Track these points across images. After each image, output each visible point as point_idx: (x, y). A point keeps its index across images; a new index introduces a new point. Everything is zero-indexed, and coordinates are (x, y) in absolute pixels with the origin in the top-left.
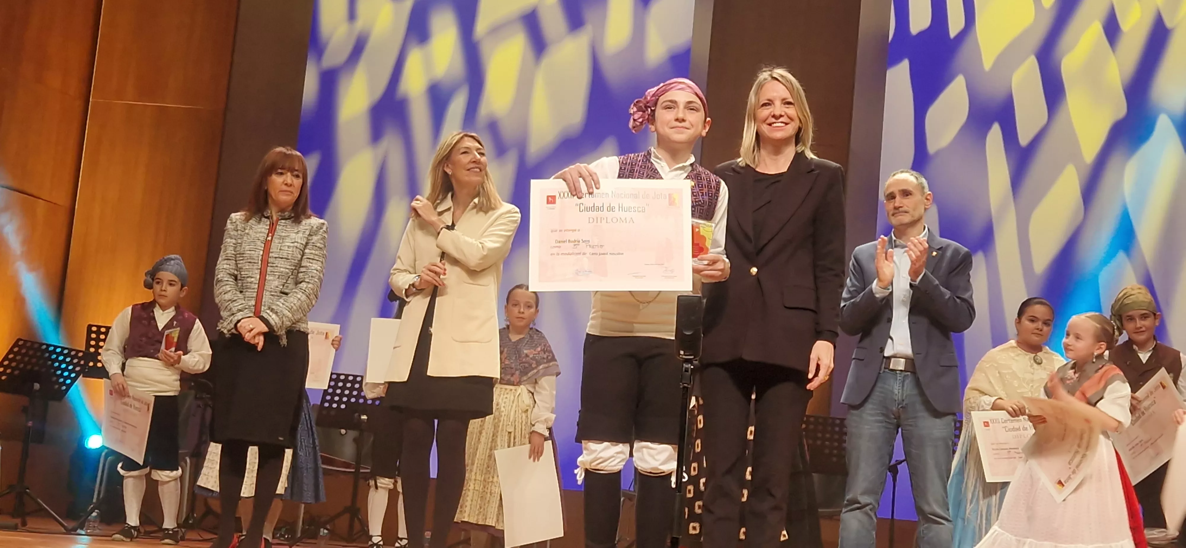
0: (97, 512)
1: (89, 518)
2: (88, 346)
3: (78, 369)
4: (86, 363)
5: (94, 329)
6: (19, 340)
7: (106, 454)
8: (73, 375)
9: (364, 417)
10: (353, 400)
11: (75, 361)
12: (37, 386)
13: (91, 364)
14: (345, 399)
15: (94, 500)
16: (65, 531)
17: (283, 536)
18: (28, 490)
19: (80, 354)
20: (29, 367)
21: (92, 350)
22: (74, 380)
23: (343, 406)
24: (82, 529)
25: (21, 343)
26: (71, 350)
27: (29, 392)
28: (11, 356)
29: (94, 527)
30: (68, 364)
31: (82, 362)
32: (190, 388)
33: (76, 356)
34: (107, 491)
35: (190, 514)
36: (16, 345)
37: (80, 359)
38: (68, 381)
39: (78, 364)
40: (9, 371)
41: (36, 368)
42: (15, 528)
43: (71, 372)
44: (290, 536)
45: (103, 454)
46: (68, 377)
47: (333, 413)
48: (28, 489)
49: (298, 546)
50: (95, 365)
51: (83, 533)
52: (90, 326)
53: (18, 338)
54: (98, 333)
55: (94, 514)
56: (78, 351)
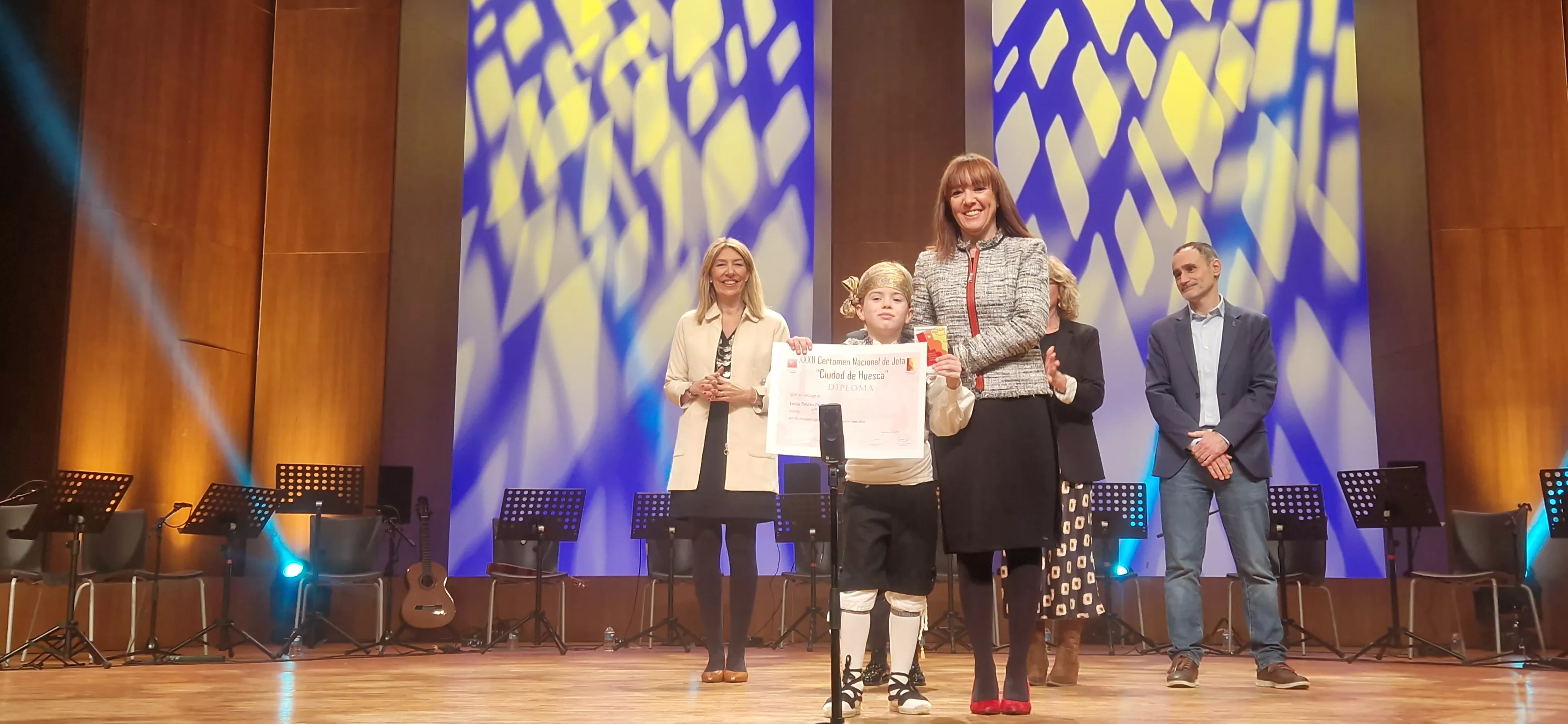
0: (300, 638)
1: (293, 643)
2: (279, 484)
3: (271, 506)
4: (279, 500)
5: (283, 468)
6: (212, 485)
7: (303, 582)
8: (266, 512)
9: (541, 528)
10: (530, 513)
11: (268, 499)
12: (233, 526)
13: (283, 500)
14: (522, 512)
15: (296, 627)
16: (270, 659)
17: (474, 643)
18: (232, 624)
19: (272, 493)
20: (224, 509)
21: (283, 487)
22: (268, 517)
23: (521, 519)
24: (286, 654)
25: (215, 487)
26: (262, 490)
27: (227, 532)
28: (206, 500)
29: (298, 651)
30: (261, 502)
31: (274, 500)
32: (378, 514)
33: (268, 495)
34: (307, 616)
35: (387, 631)
36: (210, 489)
37: (272, 497)
38: (263, 519)
39: (270, 502)
40: (205, 514)
41: (231, 509)
42: (222, 660)
43: (264, 509)
44: (481, 643)
45: (301, 582)
46: (262, 515)
47: (512, 526)
48: (233, 622)
49: (490, 651)
50: (287, 500)
51: (288, 659)
52: (279, 466)
53: (211, 483)
54: (287, 471)
55: (297, 640)
56: (269, 490)
